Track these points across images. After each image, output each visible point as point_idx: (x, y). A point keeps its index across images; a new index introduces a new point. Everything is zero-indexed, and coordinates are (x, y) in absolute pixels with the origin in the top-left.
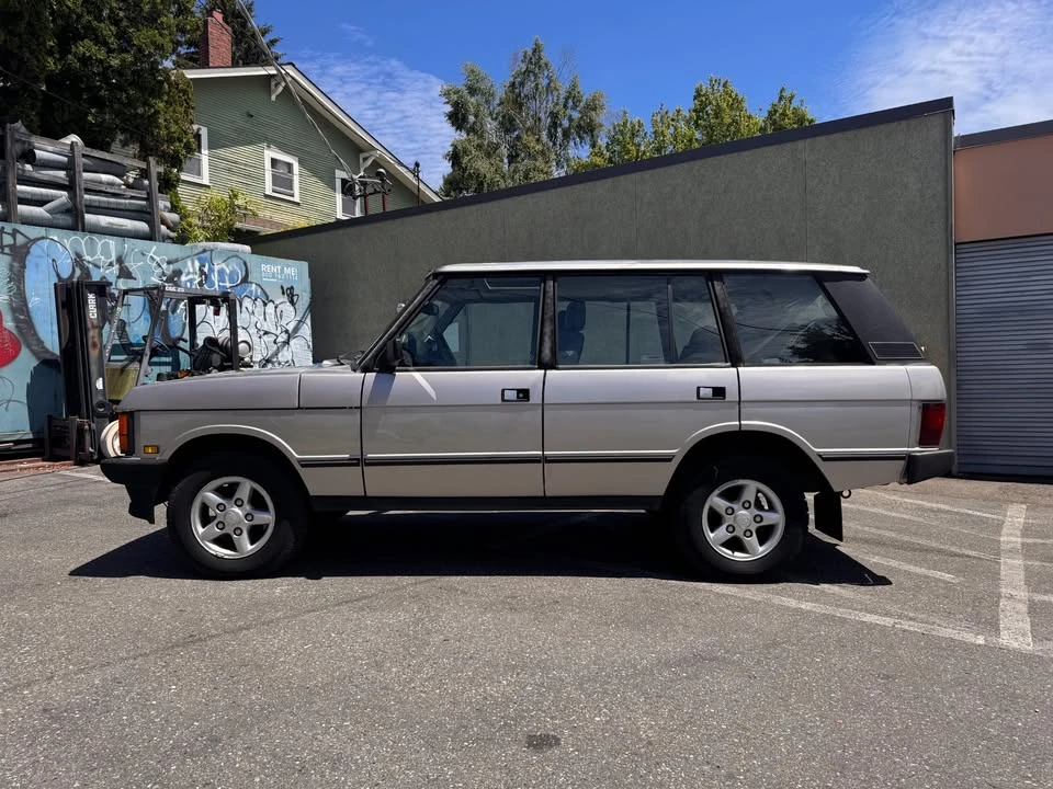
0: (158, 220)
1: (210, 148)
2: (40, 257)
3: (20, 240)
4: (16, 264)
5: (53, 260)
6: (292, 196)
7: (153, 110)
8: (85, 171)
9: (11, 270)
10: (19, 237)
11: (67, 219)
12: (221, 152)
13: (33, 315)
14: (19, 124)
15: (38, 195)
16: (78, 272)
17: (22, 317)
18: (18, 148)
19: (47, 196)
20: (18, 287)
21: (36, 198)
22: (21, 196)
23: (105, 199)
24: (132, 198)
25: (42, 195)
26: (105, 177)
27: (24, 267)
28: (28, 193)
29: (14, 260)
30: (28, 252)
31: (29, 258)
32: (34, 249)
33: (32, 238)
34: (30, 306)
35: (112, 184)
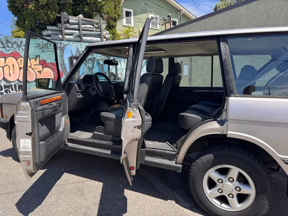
0: (103, 37)
1: (134, 16)
2: (67, 50)
3: (62, 45)
4: (61, 52)
5: (71, 51)
6: (157, 27)
7: (101, 4)
8: (82, 24)
9: (60, 54)
10: (62, 44)
11: (78, 39)
12: (137, 16)
13: (66, 66)
14: (65, 13)
15: (71, 32)
16: (78, 53)
17: (63, 67)
18: (65, 20)
19: (73, 32)
20: (62, 58)
21: (70, 33)
22: (66, 33)
23: (88, 32)
24: (96, 31)
25: (72, 32)
26: (88, 26)
27: (63, 53)
28: (68, 32)
29: (61, 51)
30: (64, 49)
31: (64, 50)
32: (66, 48)
33: (65, 44)
34: (65, 63)
35: (90, 28)
